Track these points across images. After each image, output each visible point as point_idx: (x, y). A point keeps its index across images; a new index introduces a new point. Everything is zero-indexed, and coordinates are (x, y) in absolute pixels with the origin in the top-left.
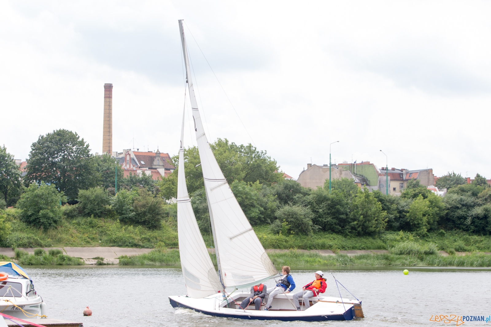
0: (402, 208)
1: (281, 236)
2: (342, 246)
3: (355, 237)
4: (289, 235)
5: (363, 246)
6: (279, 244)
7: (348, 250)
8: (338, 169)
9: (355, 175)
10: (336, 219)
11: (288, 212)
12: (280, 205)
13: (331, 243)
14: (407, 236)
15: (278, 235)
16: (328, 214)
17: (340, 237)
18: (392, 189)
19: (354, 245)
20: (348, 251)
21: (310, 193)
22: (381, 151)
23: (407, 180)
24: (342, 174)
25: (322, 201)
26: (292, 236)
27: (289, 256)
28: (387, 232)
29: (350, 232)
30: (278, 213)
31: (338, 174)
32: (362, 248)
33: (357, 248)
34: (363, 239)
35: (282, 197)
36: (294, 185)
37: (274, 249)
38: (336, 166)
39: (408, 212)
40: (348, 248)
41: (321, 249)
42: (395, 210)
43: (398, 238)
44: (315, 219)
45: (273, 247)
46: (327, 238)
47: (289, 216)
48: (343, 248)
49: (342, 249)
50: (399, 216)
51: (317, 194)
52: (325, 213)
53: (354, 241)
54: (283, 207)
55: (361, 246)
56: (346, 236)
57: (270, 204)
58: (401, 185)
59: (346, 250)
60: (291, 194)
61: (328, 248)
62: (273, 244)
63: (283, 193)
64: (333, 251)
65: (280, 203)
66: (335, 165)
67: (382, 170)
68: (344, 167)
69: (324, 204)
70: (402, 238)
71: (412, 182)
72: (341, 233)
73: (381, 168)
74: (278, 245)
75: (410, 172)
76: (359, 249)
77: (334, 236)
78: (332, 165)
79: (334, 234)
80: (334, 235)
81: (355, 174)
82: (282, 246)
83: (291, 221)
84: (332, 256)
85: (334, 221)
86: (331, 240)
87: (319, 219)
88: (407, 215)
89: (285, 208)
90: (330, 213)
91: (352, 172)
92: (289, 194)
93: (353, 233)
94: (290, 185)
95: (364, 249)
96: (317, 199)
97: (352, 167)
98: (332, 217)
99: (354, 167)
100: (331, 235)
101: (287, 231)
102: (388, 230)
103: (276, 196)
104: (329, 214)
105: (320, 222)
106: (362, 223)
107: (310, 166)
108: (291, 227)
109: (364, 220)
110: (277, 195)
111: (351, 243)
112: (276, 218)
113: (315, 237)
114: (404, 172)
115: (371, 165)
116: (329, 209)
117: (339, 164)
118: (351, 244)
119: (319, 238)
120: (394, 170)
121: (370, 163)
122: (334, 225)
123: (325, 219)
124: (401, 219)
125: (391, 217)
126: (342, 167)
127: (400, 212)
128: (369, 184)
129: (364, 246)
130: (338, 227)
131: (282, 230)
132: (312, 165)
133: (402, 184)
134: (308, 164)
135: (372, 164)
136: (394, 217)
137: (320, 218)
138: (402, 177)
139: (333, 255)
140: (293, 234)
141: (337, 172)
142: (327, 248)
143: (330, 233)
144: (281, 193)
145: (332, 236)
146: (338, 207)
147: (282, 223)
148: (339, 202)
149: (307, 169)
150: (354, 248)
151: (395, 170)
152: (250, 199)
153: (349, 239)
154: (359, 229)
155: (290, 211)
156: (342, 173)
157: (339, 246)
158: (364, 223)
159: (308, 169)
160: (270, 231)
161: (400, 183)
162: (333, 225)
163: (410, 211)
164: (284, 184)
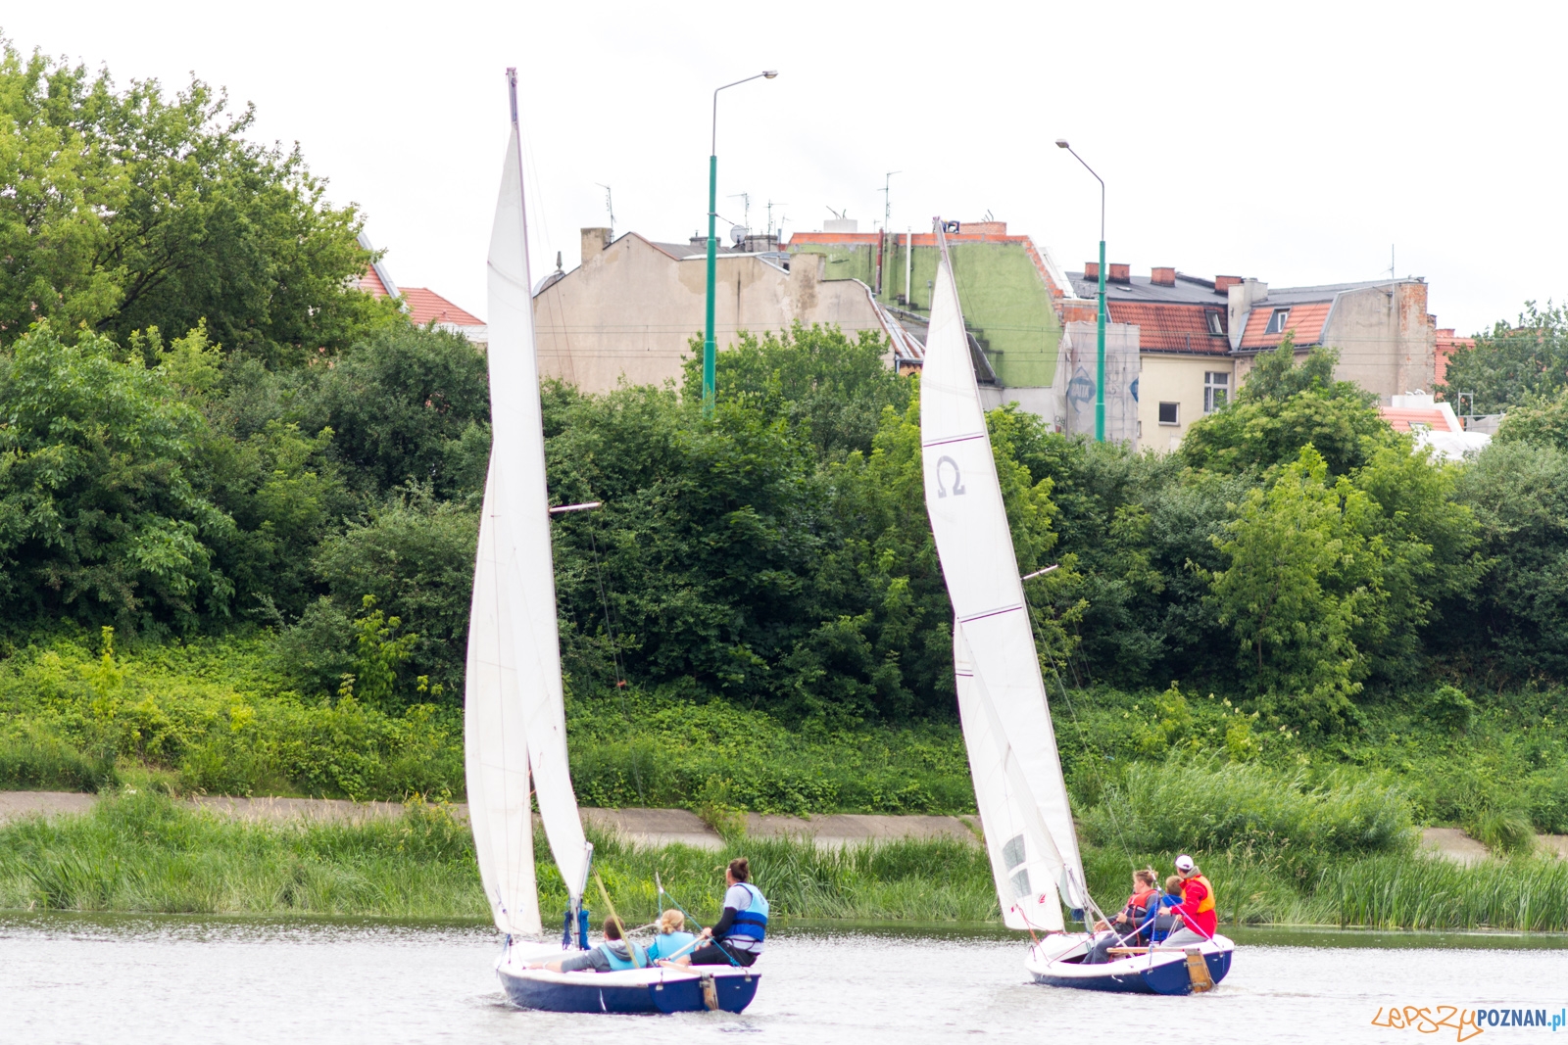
0: (1175, 529)
1: (347, 712)
2: (772, 785)
3: (858, 727)
4: (408, 703)
5: (914, 785)
6: (335, 769)
7: (806, 814)
8: (786, 266)
9: (901, 309)
10: (734, 605)
11: (405, 546)
12: (351, 497)
13: (691, 765)
14: (1214, 723)
15: (334, 706)
16: (678, 564)
17: (755, 721)
18: (1149, 412)
19: (851, 777)
20: (807, 820)
21: (563, 418)
22: (1063, 145)
23: (1248, 353)
24: (813, 305)
25: (646, 476)
26: (425, 710)
27: (400, 849)
28: (1081, 694)
29: (820, 689)
30: (334, 552)
31: (786, 301)
32: (903, 799)
33: (871, 802)
34: (911, 739)
35: (367, 445)
36: (452, 366)
37: (300, 801)
38: (774, 249)
39: (1224, 564)
40: (812, 797)
41: (626, 801)
42: (1139, 546)
43: (1149, 733)
44: (589, 595)
45: (294, 782)
46: (669, 728)
47: (410, 575)
48: (777, 796)
49: (770, 804)
50: (1160, 588)
51: (607, 426)
52: (658, 558)
53: (851, 752)
54: (372, 512)
55: (895, 786)
56: (793, 716)
57: (277, 489)
58: (1213, 385)
59: (793, 810)
60: (431, 427)
61: (676, 798)
62: (294, 766)
63: (373, 418)
64: (703, 818)
65: (351, 485)
66: (771, 239)
67: (1086, 285)
68: (831, 258)
69: (652, 494)
70: (1173, 738)
71: (1279, 367)
72: (767, 694)
73: (1082, 270)
74: (329, 774)
75: (1273, 299)
76: (887, 808)
77: (717, 717)
78: (751, 238)
79: (717, 700)
80: (720, 713)
81: (902, 303)
82: (358, 778)
83: (420, 610)
84: (699, 855)
85: (721, 612)
86: (694, 741)
87: (614, 595)
88: (1214, 587)
89: (381, 520)
90: (689, 556)
91: (886, 295)
92: (412, 424)
93: (847, 696)
94: (423, 364)
95: (921, 808)
96: (610, 458)
97: (888, 257)
98: (701, 589)
99: (898, 259)
100: (692, 709)
101: (391, 676)
102: (1085, 684)
103: (328, 429)
104: (687, 568)
105: (624, 620)
106: (910, 628)
107: (599, 244)
108: (418, 647)
109: (922, 610)
110: (335, 428)
111: (832, 765)
112: (319, 588)
113: (587, 720)
114: (1236, 297)
115: (1011, 246)
116: (685, 532)
117: (797, 236)
118: (828, 773)
119: (611, 731)
120: (1171, 285)
121: (1010, 232)
122: (715, 645)
123: (658, 601)
124: (1173, 608)
125: (1110, 592)
126: (816, 257)
127: (1167, 560)
128: (994, 374)
129: (923, 790)
130: (745, 651)
131: (356, 671)
132: (616, 235)
133: (1221, 377)
134: (586, 232)
135: (1019, 240)
136: (1128, 594)
137: (623, 591)
138: (1219, 330)
139: (711, 845)
140: (434, 699)
141: (780, 290)
142: (662, 797)
143: (686, 697)
144: (363, 416)
145: (700, 713)
146: (746, 514)
147: (359, 622)
148: (758, 490)
149: (579, 263)
150: (849, 799)
151: (1177, 283)
152: (147, 456)
153: (820, 738)
154: (878, 674)
155: (413, 539)
156: (812, 296)
157: (751, 785)
158: (919, 628)
159: (585, 262)
160: (280, 677)
161: (1207, 375)
162: (705, 640)
163: (1238, 558)
164: (383, 352)
